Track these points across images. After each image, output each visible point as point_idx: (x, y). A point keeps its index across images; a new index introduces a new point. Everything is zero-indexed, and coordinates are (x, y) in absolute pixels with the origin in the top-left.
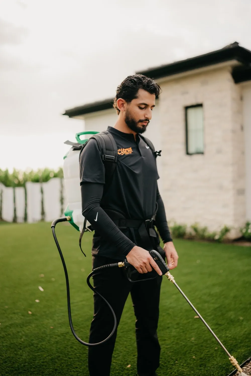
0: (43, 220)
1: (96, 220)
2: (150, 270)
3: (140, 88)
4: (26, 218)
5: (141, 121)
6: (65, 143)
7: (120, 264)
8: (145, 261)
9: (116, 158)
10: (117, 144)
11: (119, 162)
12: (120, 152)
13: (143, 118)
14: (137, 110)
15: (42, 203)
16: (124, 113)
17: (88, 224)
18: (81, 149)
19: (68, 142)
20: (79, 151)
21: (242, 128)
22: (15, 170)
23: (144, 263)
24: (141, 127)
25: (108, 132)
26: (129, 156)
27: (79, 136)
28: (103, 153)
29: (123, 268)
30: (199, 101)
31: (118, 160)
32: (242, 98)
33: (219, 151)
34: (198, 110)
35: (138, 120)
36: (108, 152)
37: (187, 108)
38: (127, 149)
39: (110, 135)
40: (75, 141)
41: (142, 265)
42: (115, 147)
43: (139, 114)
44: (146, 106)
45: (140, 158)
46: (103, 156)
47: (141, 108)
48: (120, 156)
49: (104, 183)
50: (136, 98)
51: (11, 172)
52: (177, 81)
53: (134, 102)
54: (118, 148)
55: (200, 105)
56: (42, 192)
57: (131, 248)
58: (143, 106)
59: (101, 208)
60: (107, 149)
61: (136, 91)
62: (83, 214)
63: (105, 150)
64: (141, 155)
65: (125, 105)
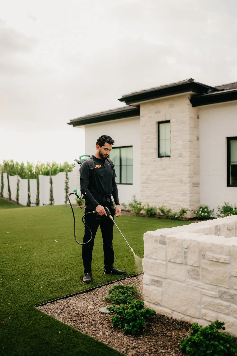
0: (51, 204)
1: (85, 194)
2: (103, 214)
3: (106, 142)
4: (38, 204)
5: (105, 155)
6: (74, 160)
7: (94, 212)
8: (101, 210)
9: (94, 169)
10: (95, 163)
11: (95, 171)
12: (96, 167)
13: (106, 154)
14: (104, 150)
15: (51, 191)
16: (99, 150)
17: (83, 196)
18: (81, 164)
19: (76, 160)
20: (80, 165)
21: (198, 139)
22: (28, 163)
23: (101, 211)
24: (105, 157)
25: (91, 158)
26: (99, 168)
27: (80, 157)
28: (89, 167)
29: (94, 213)
30: (168, 119)
31: (95, 170)
32: (198, 118)
33: (180, 156)
34: (167, 124)
35: (104, 155)
36: (90, 167)
37: (159, 123)
38: (99, 166)
39: (92, 159)
40: (79, 160)
41: (100, 211)
42: (94, 165)
43: (104, 152)
44: (108, 149)
45: (104, 169)
46: (89, 168)
47: (106, 150)
48: (96, 168)
49: (89, 179)
50: (104, 146)
51: (26, 165)
52: (153, 103)
53: (103, 147)
54: (95, 165)
55: (168, 121)
56: (51, 183)
57: (97, 205)
58: (106, 149)
59: (88, 189)
60: (90, 166)
61: (104, 143)
62: (81, 191)
63: (89, 166)
64: (105, 168)
65: (99, 147)
